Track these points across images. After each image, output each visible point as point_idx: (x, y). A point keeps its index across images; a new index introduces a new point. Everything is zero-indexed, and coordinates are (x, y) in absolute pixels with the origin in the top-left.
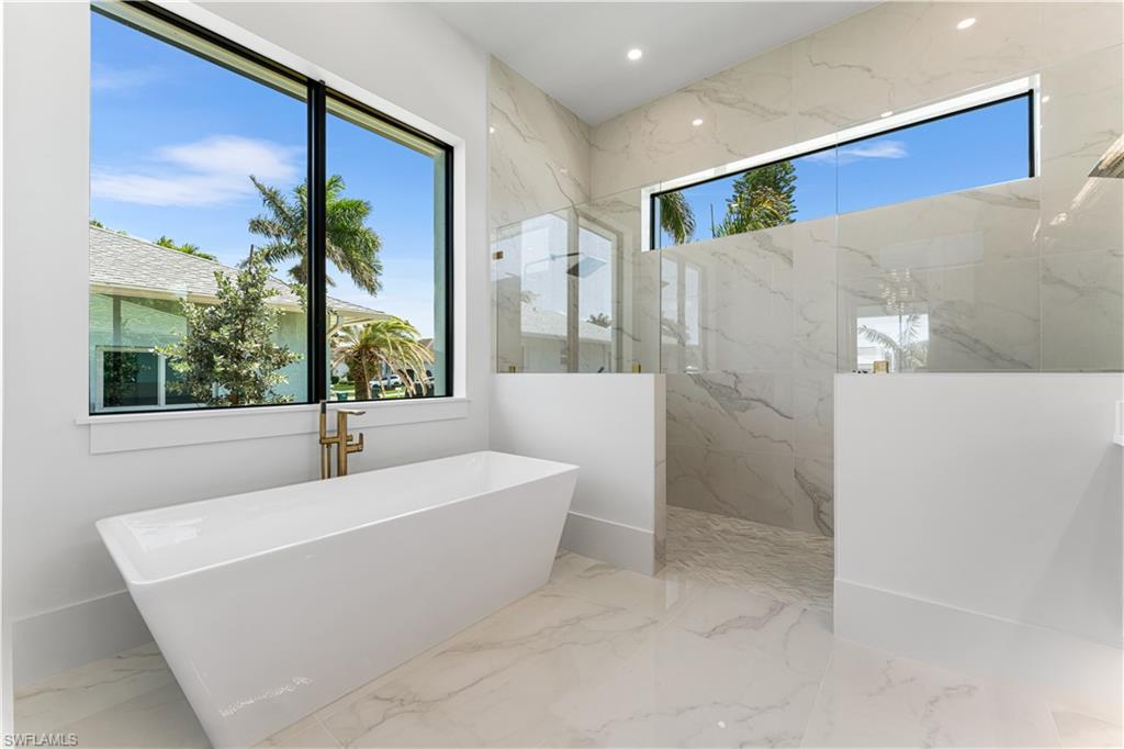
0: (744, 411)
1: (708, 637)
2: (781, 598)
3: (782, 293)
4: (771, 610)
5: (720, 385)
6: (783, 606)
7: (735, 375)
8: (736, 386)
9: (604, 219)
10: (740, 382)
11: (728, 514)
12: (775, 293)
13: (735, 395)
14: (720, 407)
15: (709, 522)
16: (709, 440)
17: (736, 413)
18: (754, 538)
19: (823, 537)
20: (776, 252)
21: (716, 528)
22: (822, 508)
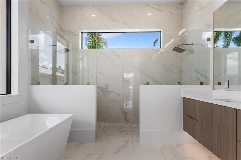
0: (109, 95)
1: (117, 153)
2: (127, 139)
3: (118, 65)
4: (126, 142)
5: (103, 88)
6: (128, 140)
7: (106, 85)
8: (107, 88)
9: (65, 37)
10: (108, 87)
11: (105, 122)
12: (116, 65)
13: (107, 90)
14: (102, 94)
15: (100, 125)
16: (99, 103)
17: (107, 95)
18: (113, 126)
19: (127, 123)
20: (116, 55)
21: (103, 126)
22: (126, 116)
